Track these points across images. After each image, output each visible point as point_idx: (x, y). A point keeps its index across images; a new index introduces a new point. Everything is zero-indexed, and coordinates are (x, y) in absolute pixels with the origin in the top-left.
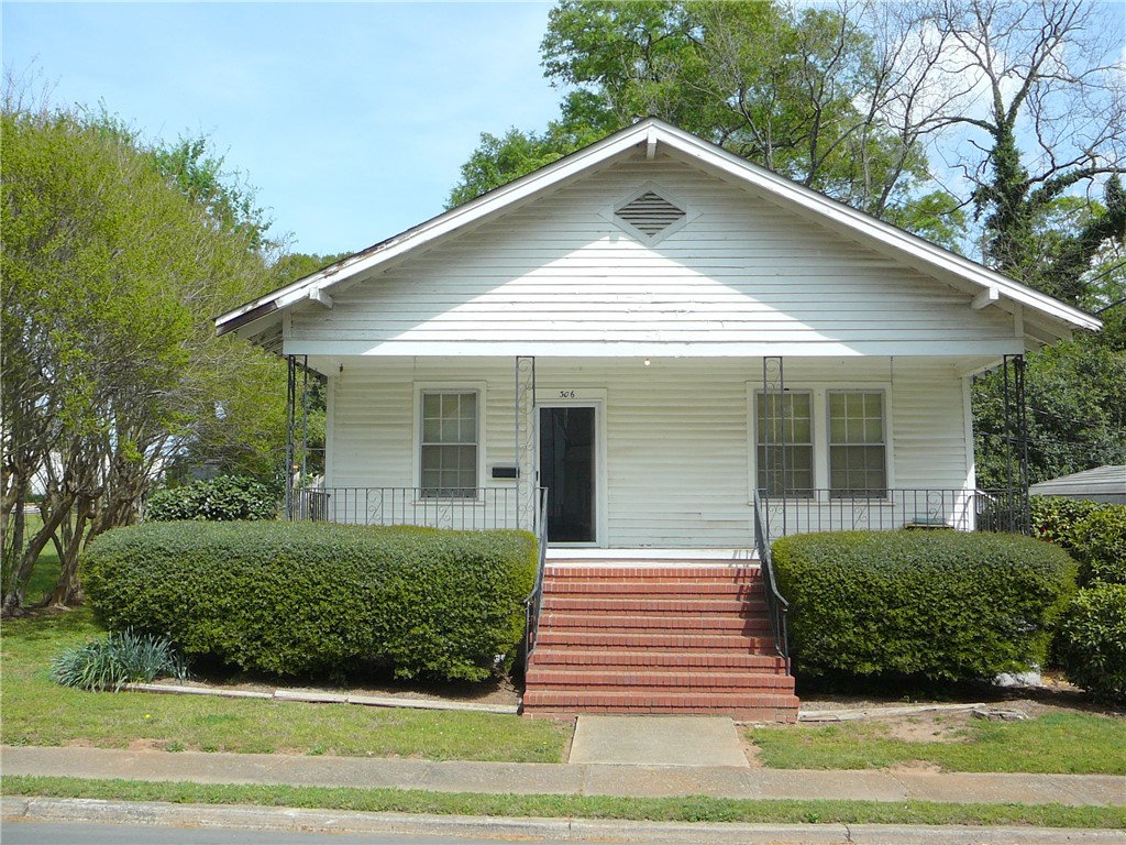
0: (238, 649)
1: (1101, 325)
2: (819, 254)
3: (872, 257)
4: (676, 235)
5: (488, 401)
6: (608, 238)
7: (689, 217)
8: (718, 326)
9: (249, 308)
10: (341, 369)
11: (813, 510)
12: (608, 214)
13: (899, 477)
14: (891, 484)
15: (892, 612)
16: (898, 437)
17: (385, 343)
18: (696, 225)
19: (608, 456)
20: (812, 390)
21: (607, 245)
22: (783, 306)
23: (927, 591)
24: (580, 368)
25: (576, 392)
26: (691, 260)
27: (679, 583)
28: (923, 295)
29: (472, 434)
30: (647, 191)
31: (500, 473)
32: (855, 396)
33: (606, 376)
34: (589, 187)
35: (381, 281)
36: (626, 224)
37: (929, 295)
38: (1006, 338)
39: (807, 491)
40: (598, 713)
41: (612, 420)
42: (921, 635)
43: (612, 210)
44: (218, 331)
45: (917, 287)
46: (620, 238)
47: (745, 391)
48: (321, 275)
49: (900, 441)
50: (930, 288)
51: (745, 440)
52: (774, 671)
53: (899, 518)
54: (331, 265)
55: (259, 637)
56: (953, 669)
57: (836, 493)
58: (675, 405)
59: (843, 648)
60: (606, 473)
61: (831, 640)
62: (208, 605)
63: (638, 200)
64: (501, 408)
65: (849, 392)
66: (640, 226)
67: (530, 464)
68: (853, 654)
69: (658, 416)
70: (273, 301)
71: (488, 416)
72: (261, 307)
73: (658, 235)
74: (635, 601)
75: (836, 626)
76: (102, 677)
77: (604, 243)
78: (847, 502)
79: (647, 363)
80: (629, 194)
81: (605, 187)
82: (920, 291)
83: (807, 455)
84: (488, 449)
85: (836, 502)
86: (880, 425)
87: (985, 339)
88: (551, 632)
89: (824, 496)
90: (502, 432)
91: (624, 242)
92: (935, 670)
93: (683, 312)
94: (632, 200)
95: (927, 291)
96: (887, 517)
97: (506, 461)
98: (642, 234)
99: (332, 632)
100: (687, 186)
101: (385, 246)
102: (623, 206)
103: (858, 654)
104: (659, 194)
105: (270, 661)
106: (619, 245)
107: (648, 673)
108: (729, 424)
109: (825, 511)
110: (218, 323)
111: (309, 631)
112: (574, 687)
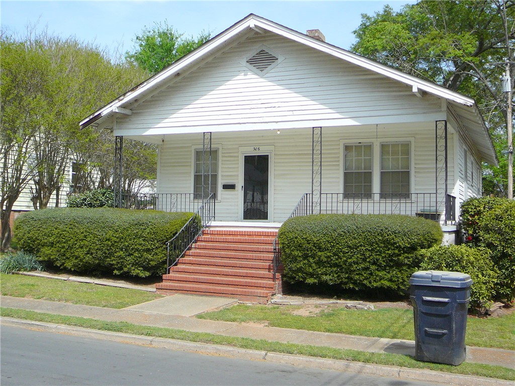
0: (57, 260)
1: (473, 102)
2: (340, 74)
3: (366, 73)
4: (274, 70)
5: (222, 153)
6: (243, 74)
7: (279, 61)
8: (291, 113)
9: (91, 117)
10: (163, 141)
11: (371, 205)
12: (243, 62)
13: (417, 187)
14: (413, 190)
15: (320, 254)
16: (417, 166)
17: (152, 129)
18: (283, 65)
19: (274, 178)
20: (373, 143)
21: (242, 77)
22: (322, 101)
23: (337, 244)
24: (263, 136)
25: (260, 148)
26: (279, 81)
27: (262, 238)
28: (393, 91)
29: (215, 169)
30: (261, 50)
31: (226, 187)
32: (395, 145)
33: (274, 139)
34: (235, 50)
35: (150, 101)
36: (251, 67)
37: (396, 91)
38: (437, 112)
39: (368, 195)
40: (184, 294)
41: (276, 161)
42: (336, 265)
43: (245, 60)
44: (81, 127)
45: (390, 87)
46: (249, 74)
47: (339, 145)
48: (117, 101)
49: (419, 168)
50: (396, 87)
51: (339, 169)
52: (272, 280)
53: (414, 209)
54: (121, 96)
55: (64, 255)
56: (355, 283)
57: (383, 195)
58: (306, 152)
59: (300, 270)
60: (273, 187)
61: (294, 266)
62: (46, 241)
63: (257, 54)
64: (228, 156)
65: (392, 143)
66: (258, 67)
67: (240, 182)
68: (304, 273)
69: (297, 158)
70: (100, 113)
71: (222, 160)
72: (96, 116)
73: (265, 71)
74: (232, 245)
75: (295, 259)
76: (15, 268)
77: (241, 76)
78: (389, 201)
79: (279, 132)
80: (253, 52)
81: (243, 49)
82: (391, 89)
83: (368, 176)
84: (222, 176)
85: (383, 201)
86: (408, 160)
87: (424, 113)
88: (191, 258)
89: (377, 197)
90: (228, 168)
91: (250, 75)
92: (346, 283)
93: (275, 107)
94: (254, 54)
95: (395, 89)
96: (409, 208)
97: (229, 182)
98: (258, 71)
99: (88, 253)
100: (279, 45)
101: (142, 86)
102: (250, 58)
103: (306, 273)
104: (267, 51)
105: (69, 265)
106: (248, 77)
107: (218, 278)
108: (330, 161)
109: (377, 205)
110: (80, 124)
111: (80, 253)
112: (182, 282)
